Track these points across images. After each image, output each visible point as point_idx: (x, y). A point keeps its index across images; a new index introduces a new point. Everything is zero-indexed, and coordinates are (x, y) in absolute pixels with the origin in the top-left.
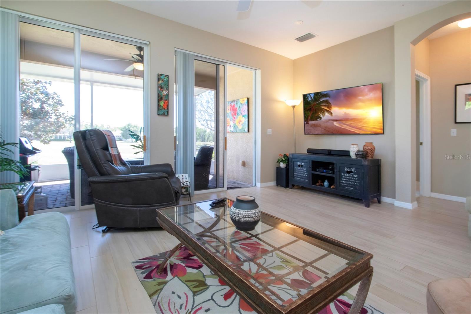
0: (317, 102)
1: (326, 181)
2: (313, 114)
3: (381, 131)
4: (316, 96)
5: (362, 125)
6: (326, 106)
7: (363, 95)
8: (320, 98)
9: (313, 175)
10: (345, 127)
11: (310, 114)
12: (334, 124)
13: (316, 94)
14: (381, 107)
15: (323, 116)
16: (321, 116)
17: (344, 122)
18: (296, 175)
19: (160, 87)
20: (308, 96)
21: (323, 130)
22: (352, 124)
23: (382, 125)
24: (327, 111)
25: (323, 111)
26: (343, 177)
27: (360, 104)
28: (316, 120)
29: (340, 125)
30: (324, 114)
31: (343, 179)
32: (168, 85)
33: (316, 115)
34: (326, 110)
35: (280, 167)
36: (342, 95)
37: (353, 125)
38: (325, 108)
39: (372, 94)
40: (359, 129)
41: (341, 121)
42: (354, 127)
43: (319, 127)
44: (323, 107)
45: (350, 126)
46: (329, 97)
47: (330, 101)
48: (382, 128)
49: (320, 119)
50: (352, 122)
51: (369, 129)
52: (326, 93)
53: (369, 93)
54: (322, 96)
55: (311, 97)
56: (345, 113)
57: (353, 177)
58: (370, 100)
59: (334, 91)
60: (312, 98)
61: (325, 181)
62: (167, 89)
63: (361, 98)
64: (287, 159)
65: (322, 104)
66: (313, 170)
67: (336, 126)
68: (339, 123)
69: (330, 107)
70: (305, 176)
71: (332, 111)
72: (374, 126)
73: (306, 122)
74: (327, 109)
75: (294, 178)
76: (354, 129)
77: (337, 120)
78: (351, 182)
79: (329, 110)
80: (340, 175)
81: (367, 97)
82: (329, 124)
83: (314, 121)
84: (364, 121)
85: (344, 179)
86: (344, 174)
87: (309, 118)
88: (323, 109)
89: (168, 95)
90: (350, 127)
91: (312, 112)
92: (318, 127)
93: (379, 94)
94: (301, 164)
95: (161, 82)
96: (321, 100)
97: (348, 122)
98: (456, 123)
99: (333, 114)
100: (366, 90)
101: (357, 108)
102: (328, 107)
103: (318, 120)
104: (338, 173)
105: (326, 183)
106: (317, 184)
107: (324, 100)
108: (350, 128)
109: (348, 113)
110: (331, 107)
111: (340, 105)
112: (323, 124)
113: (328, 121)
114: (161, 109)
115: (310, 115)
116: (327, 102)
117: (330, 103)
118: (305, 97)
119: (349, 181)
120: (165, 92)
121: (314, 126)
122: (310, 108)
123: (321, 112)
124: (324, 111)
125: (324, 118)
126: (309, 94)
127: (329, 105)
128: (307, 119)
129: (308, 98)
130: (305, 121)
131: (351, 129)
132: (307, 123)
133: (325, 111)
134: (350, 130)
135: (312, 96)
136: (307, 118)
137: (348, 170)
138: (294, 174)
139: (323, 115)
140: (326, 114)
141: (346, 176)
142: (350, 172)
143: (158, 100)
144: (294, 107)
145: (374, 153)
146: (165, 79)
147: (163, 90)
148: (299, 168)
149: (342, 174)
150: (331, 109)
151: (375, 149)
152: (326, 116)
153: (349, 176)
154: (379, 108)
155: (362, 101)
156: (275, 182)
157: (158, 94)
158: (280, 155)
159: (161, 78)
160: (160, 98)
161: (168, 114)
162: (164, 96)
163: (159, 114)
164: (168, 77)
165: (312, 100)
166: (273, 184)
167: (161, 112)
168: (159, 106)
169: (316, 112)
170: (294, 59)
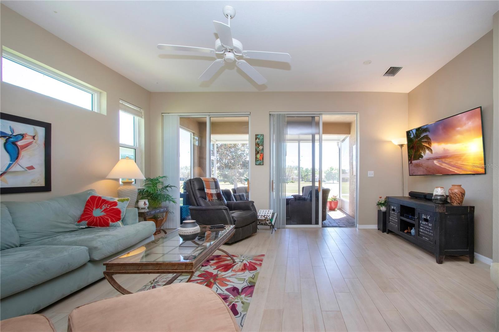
0: (419, 139)
2: (415, 152)
3: (482, 171)
4: (417, 132)
5: (461, 163)
6: (426, 142)
7: (461, 126)
8: (421, 133)
9: (402, 220)
10: (444, 166)
11: (413, 152)
12: (434, 163)
13: (418, 130)
14: (480, 139)
15: (424, 154)
16: (423, 154)
17: (443, 160)
18: (391, 220)
19: (257, 144)
20: (411, 132)
21: (425, 170)
22: (451, 162)
23: (483, 162)
25: (423, 148)
26: (421, 225)
27: (458, 137)
28: (418, 159)
29: (440, 164)
30: (425, 151)
31: (421, 227)
32: (263, 142)
33: (419, 153)
34: (426, 146)
35: (381, 210)
36: (440, 128)
38: (425, 145)
39: (470, 123)
40: (458, 168)
42: (454, 166)
44: (423, 144)
46: (429, 132)
47: (430, 136)
49: (422, 158)
50: (451, 160)
51: (469, 168)
52: (425, 127)
53: (467, 122)
54: (423, 131)
55: (413, 133)
56: (444, 149)
57: (428, 225)
58: (469, 131)
59: (433, 124)
60: (414, 134)
61: (412, 229)
62: (263, 145)
63: (459, 129)
64: (387, 202)
65: (423, 141)
66: (402, 215)
67: (436, 164)
68: (439, 161)
69: (430, 143)
70: (396, 222)
71: (432, 148)
73: (410, 162)
74: (427, 145)
75: (389, 223)
76: (455, 168)
78: (427, 231)
79: (429, 147)
80: (419, 222)
81: (465, 128)
82: (430, 162)
83: (416, 160)
84: (464, 157)
85: (422, 228)
86: (422, 222)
87: (413, 157)
89: (263, 149)
90: (449, 166)
91: (415, 150)
92: (420, 167)
93: (478, 122)
94: (394, 208)
96: (422, 136)
97: (448, 160)
99: (433, 152)
100: (464, 118)
101: (456, 142)
102: (428, 144)
103: (420, 158)
104: (417, 220)
106: (406, 231)
107: (425, 136)
108: (449, 168)
109: (447, 149)
110: (431, 143)
111: (439, 141)
112: (425, 163)
115: (414, 154)
116: (427, 137)
117: (430, 138)
118: (408, 133)
119: (426, 230)
120: (261, 147)
121: (417, 165)
122: (413, 146)
124: (425, 149)
125: (425, 157)
126: (411, 130)
127: (429, 141)
128: (411, 158)
129: (411, 135)
130: (409, 160)
131: (451, 169)
132: (411, 163)
133: (426, 148)
134: (449, 170)
135: (414, 132)
136: (411, 157)
137: (425, 217)
138: (389, 219)
139: (424, 153)
140: (427, 151)
141: (423, 224)
142: (426, 220)
143: (256, 153)
144: (402, 146)
145: (463, 199)
146: (261, 138)
147: (259, 146)
148: (393, 212)
149: (421, 221)
150: (430, 146)
151: (463, 194)
152: (426, 154)
153: (425, 225)
154: (479, 141)
155: (460, 133)
156: (377, 225)
157: (256, 149)
158: (381, 198)
159: (258, 137)
160: (257, 152)
161: (263, 164)
162: (260, 150)
163: (256, 164)
164: (263, 136)
165: (414, 137)
166: (375, 227)
167: (258, 163)
168: (256, 158)
169: (418, 150)
170: (408, 92)
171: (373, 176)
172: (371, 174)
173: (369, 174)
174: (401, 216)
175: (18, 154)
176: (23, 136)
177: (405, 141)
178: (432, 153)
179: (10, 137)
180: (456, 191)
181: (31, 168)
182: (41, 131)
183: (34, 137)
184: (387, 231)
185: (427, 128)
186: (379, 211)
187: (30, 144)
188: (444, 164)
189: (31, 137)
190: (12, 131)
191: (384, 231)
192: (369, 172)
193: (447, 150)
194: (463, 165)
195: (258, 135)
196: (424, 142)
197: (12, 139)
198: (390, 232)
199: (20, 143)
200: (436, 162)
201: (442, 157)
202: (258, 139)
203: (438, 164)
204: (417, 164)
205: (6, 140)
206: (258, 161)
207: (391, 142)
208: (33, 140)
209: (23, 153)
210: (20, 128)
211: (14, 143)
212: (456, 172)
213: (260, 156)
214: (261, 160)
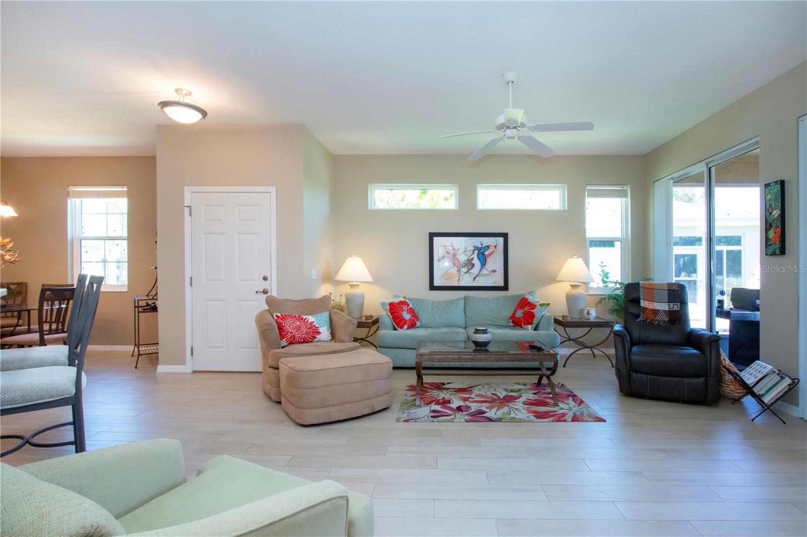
114: (770, 245)
175: (486, 261)
176: (488, 247)
179: (481, 249)
181: (494, 271)
182: (501, 240)
183: (495, 247)
187: (494, 252)
189: (494, 247)
190: (482, 245)
197: (481, 251)
199: (486, 253)
205: (479, 251)
208: (495, 249)
209: (489, 260)
210: (486, 241)
211: (483, 253)
213: (775, 233)
214: (776, 244)
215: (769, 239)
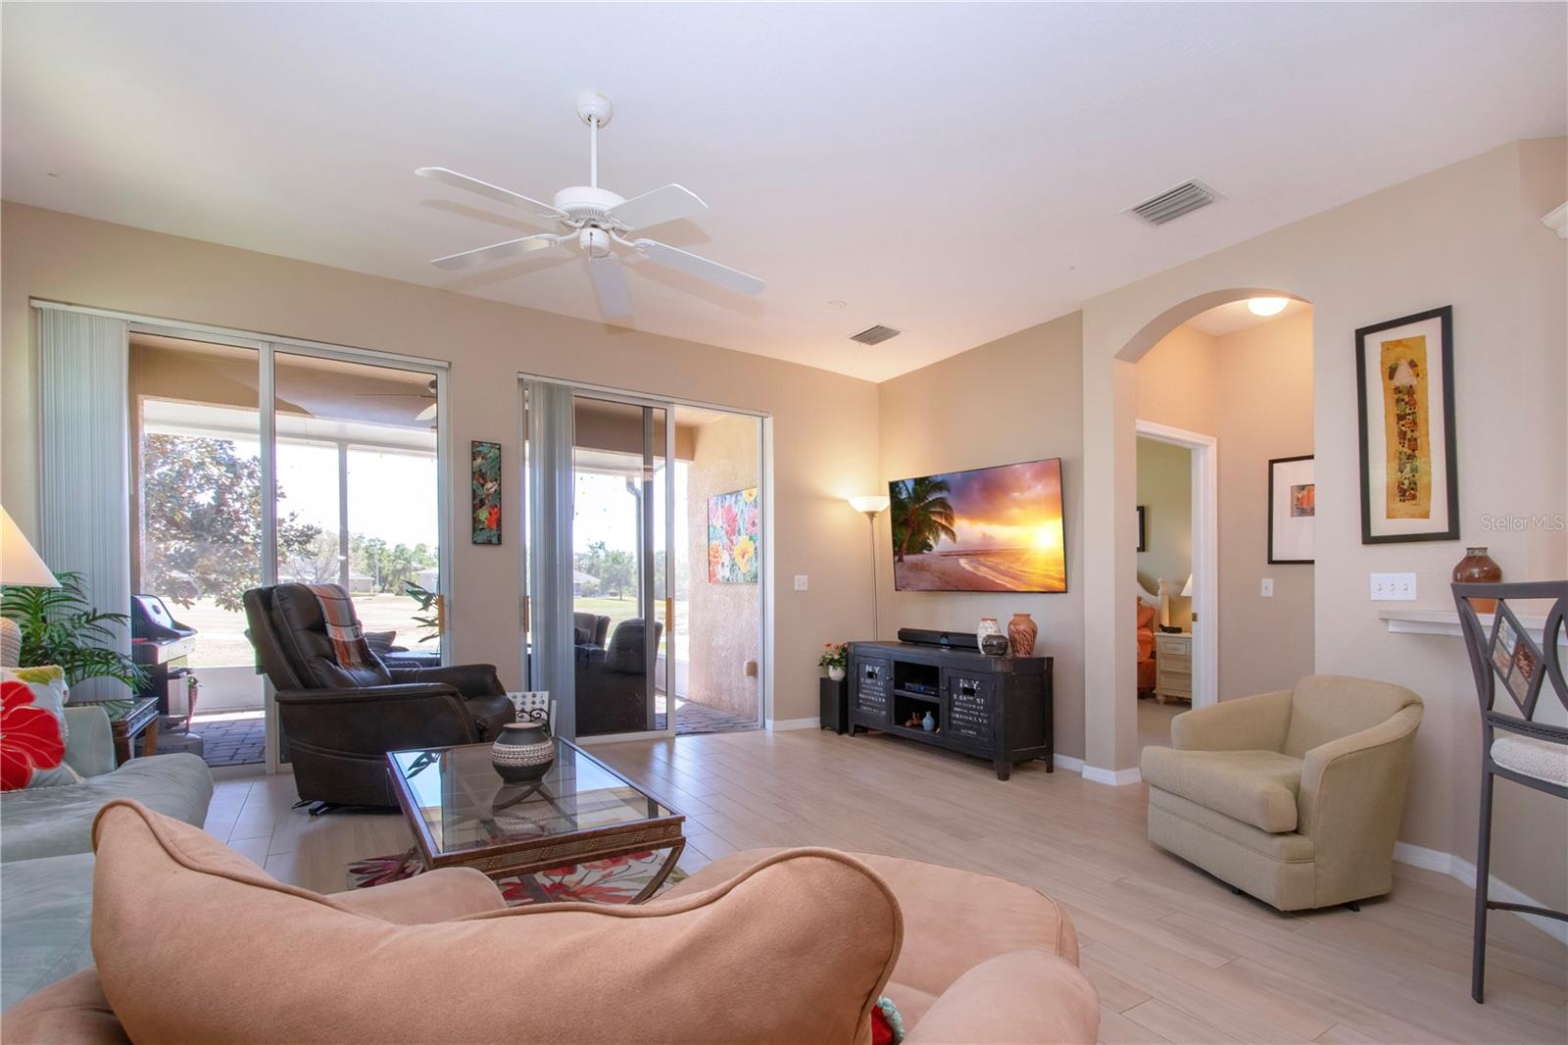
0: (922, 504)
1: (928, 714)
2: (912, 535)
3: (1060, 585)
4: (918, 487)
5: (1021, 568)
6: (940, 513)
7: (1021, 490)
8: (928, 492)
9: (898, 698)
10: (983, 572)
11: (905, 534)
12: (959, 564)
13: (919, 482)
14: (1060, 521)
15: (936, 543)
16: (931, 542)
17: (982, 559)
18: (863, 699)
19: (479, 476)
20: (901, 485)
21: (937, 579)
22: (1000, 564)
23: (1063, 568)
24: (944, 528)
25: (934, 528)
26: (957, 703)
27: (1015, 512)
28: (920, 552)
29: (972, 566)
30: (938, 535)
31: (955, 709)
32: (500, 468)
33: (922, 538)
34: (940, 524)
35: (830, 678)
36: (976, 486)
37: (1001, 567)
38: (939, 520)
39: (1039, 487)
40: (1014, 577)
41: (975, 558)
43: (927, 571)
44: (933, 518)
45: (995, 571)
46: (948, 490)
47: (951, 502)
48: (1063, 576)
49: (930, 550)
50: (999, 561)
51: (1035, 578)
52: (939, 479)
53: (1033, 483)
54: (933, 486)
55: (907, 489)
56: (984, 535)
57: (974, 702)
58: (1036, 502)
59: (959, 476)
60: (910, 490)
61: (925, 716)
62: (497, 479)
63: (1016, 495)
64: (847, 657)
65: (932, 510)
66: (897, 686)
67: (964, 568)
68: (970, 561)
69: (949, 518)
70: (881, 703)
71: (954, 529)
72: (1047, 570)
73: (897, 558)
74: (944, 522)
75: (859, 707)
76: (1007, 579)
77: (966, 554)
78: (973, 716)
79: (948, 526)
80: (951, 696)
81: (1030, 494)
82: (949, 563)
83: (914, 554)
84: (1025, 557)
85: (958, 709)
86: (958, 697)
87: (905, 546)
88: (935, 522)
89: (498, 493)
90: (995, 574)
91: (910, 530)
92: (925, 572)
93: (1054, 487)
94: (873, 669)
95: (479, 461)
96: (930, 499)
97: (990, 560)
98: (1271, 562)
99: (958, 539)
100: (1028, 475)
101: (1009, 522)
102: (946, 519)
103: (925, 551)
104: (946, 693)
105: (927, 721)
106: (908, 724)
107: (937, 499)
108: (995, 577)
110: (952, 518)
111: (971, 515)
112: (935, 563)
113: (947, 555)
115: (907, 538)
116: (942, 503)
117: (950, 507)
118: (894, 487)
119: (969, 715)
120: (491, 487)
121: (917, 568)
122: (906, 520)
123: (930, 530)
124: (937, 529)
125: (936, 548)
126: (903, 481)
127: (947, 512)
128: (899, 549)
129: (900, 493)
130: (895, 553)
131: (997, 578)
132: (900, 560)
133: (940, 528)
134: (992, 581)
135: (910, 486)
136: (900, 547)
137: (966, 686)
138: (859, 698)
139: (934, 538)
140: (943, 536)
141: (963, 701)
142: (969, 692)
143: (474, 505)
144: (872, 515)
145: (1033, 642)
146: (491, 454)
147: (486, 482)
148: (869, 681)
149: (955, 696)
150: (951, 524)
151: (1035, 632)
152: (941, 543)
153: (968, 702)
154: (1056, 525)
155: (1019, 504)
156: (818, 719)
157: (474, 491)
158: (829, 645)
159: (480, 452)
160: (477, 501)
161: (500, 542)
162: (488, 495)
163: (475, 543)
164: (499, 449)
165: (910, 497)
166: (813, 722)
167: (481, 537)
168: (475, 520)
169: (920, 532)
170: (879, 382)
171: (806, 588)
172: (801, 582)
173: (796, 584)
174: (896, 688)
177: (884, 503)
178: (954, 540)
180: (1022, 627)
184: (852, 729)
185: (942, 482)
186: (825, 683)
188: (984, 569)
191: (843, 729)
192: (796, 577)
193: (991, 538)
194: (1024, 572)
195: (481, 443)
196: (934, 513)
198: (861, 730)
200: (963, 562)
201: (976, 553)
202: (483, 458)
203: (968, 567)
204: (917, 565)
206: (481, 529)
207: (846, 501)
212: (1009, 586)
213: (490, 514)
214: (491, 529)
215: (480, 521)
